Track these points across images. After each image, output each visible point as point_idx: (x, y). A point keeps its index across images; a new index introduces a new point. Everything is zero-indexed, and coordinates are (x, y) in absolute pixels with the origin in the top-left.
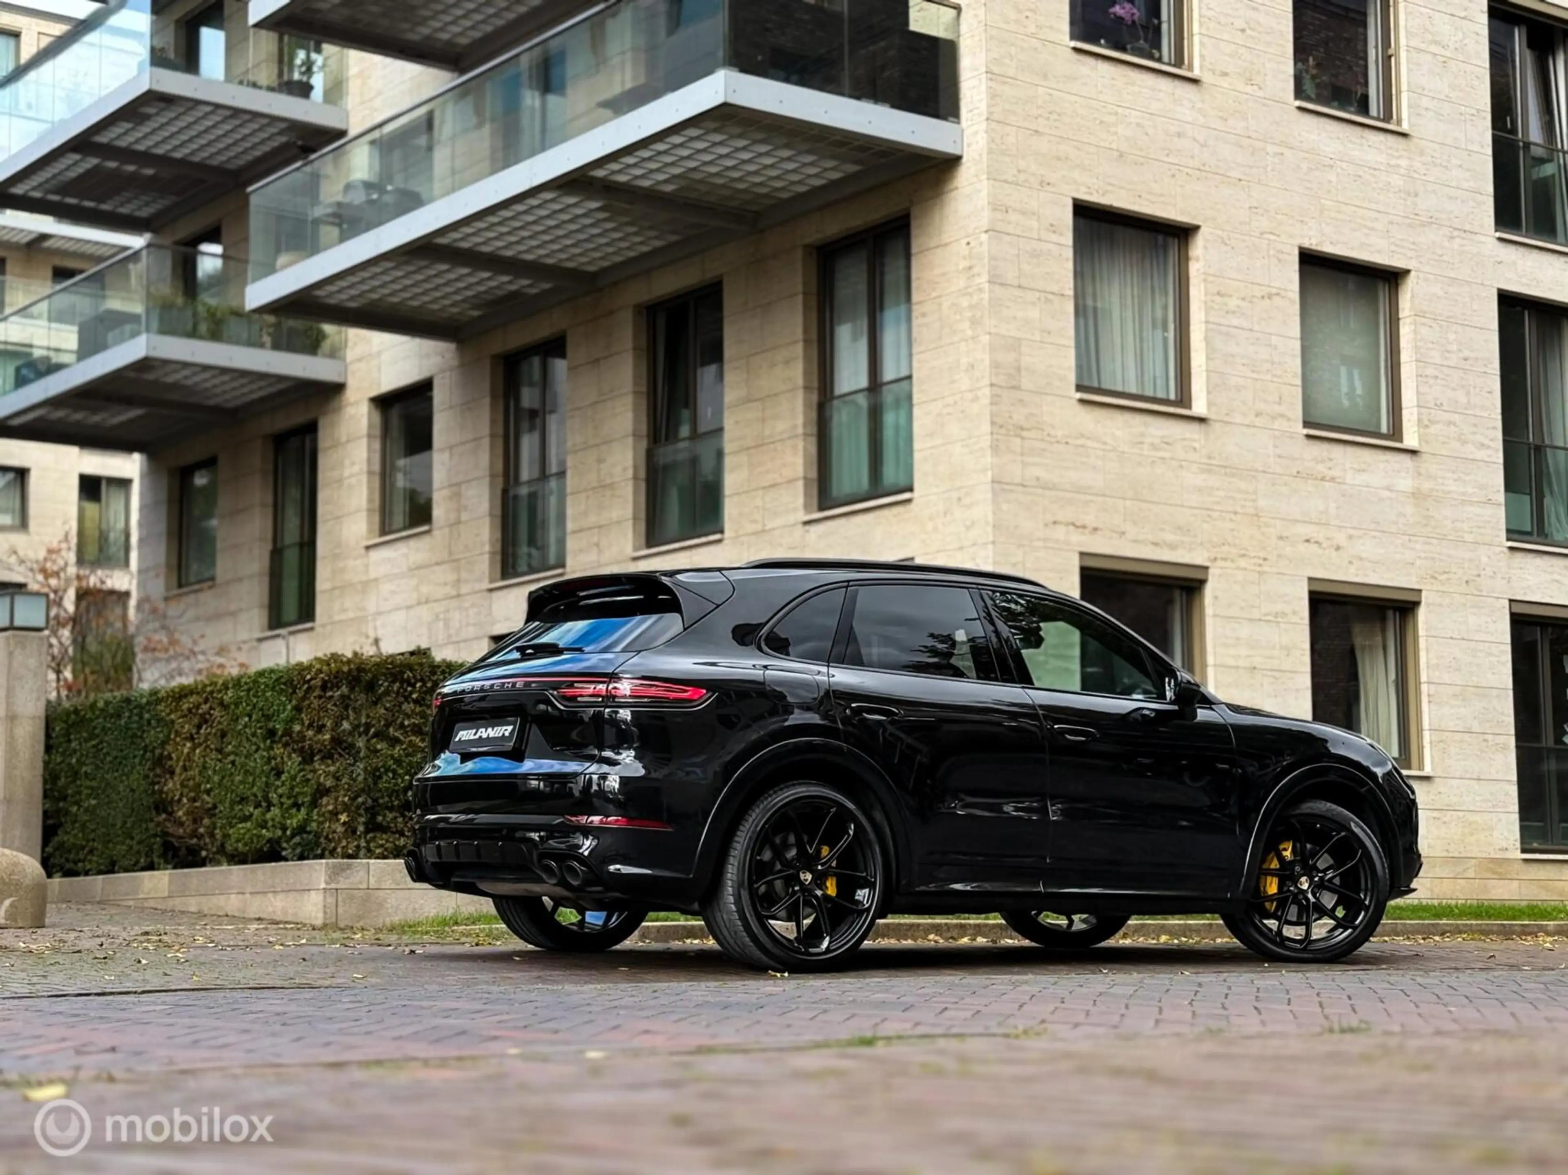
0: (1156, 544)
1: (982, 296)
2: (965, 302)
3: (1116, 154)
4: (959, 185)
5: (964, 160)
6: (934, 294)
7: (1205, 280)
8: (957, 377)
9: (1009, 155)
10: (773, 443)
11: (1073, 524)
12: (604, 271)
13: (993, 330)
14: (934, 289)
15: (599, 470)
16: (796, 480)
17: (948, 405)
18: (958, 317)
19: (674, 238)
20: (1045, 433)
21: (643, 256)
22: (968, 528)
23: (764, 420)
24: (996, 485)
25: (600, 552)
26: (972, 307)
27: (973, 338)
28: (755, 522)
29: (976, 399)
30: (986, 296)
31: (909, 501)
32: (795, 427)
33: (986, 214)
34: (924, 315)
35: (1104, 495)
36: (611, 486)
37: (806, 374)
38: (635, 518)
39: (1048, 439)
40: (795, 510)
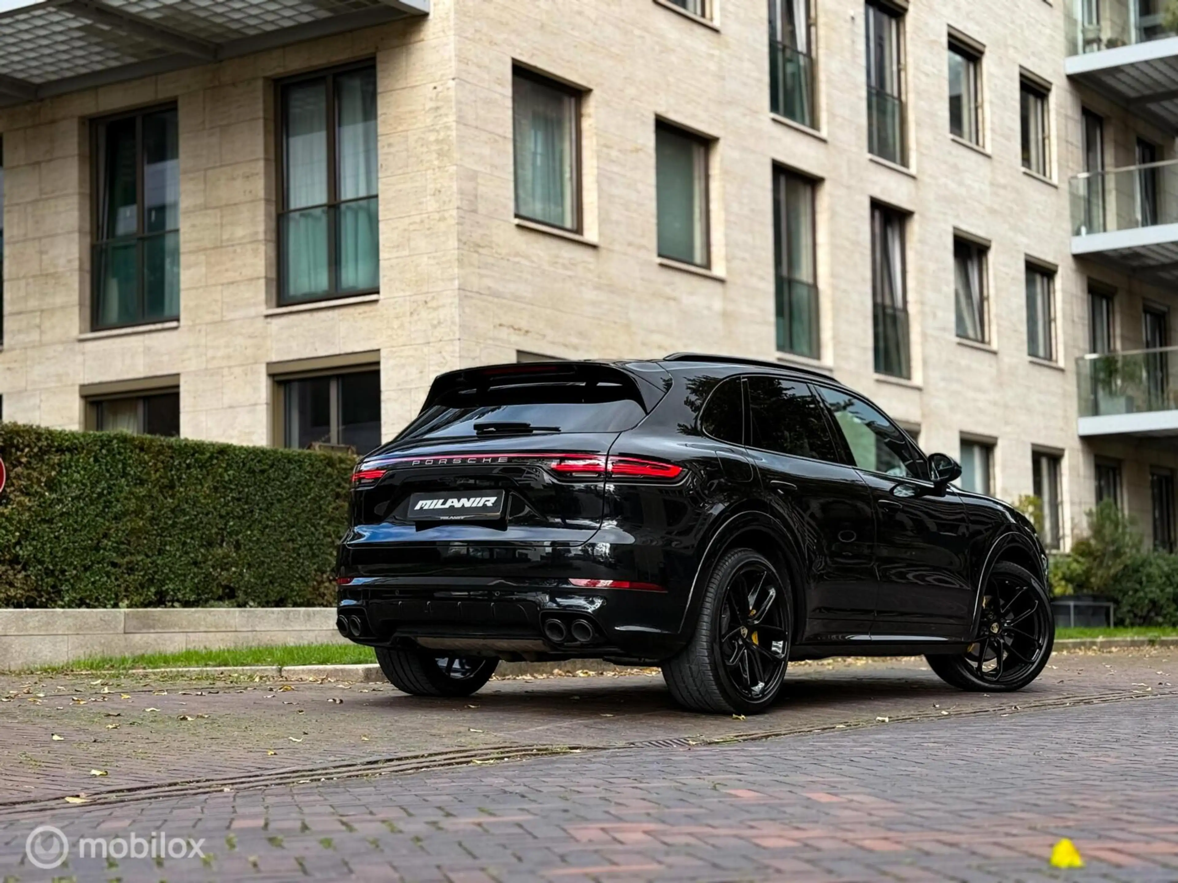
0: (566, 346)
1: (449, 133)
2: (432, 137)
3: (539, 24)
4: (426, 38)
5: (431, 17)
6: (400, 128)
7: (596, 134)
8: (424, 200)
9: (469, 17)
10: (233, 246)
11: (512, 327)
12: (49, 84)
13: (459, 163)
14: (400, 124)
15: (41, 261)
16: (258, 278)
17: (415, 223)
18: (425, 149)
19: (130, 60)
20: (494, 251)
21: (95, 74)
22: (434, 327)
23: (222, 225)
24: (461, 292)
25: (42, 333)
26: (437, 141)
27: (439, 168)
28: (214, 313)
29: (442, 219)
30: (454, 133)
31: (376, 301)
32: (256, 233)
33: (453, 63)
34: (390, 145)
35: (532, 305)
36: (55, 276)
37: (267, 188)
38: (81, 305)
39: (496, 255)
40: (255, 305)
